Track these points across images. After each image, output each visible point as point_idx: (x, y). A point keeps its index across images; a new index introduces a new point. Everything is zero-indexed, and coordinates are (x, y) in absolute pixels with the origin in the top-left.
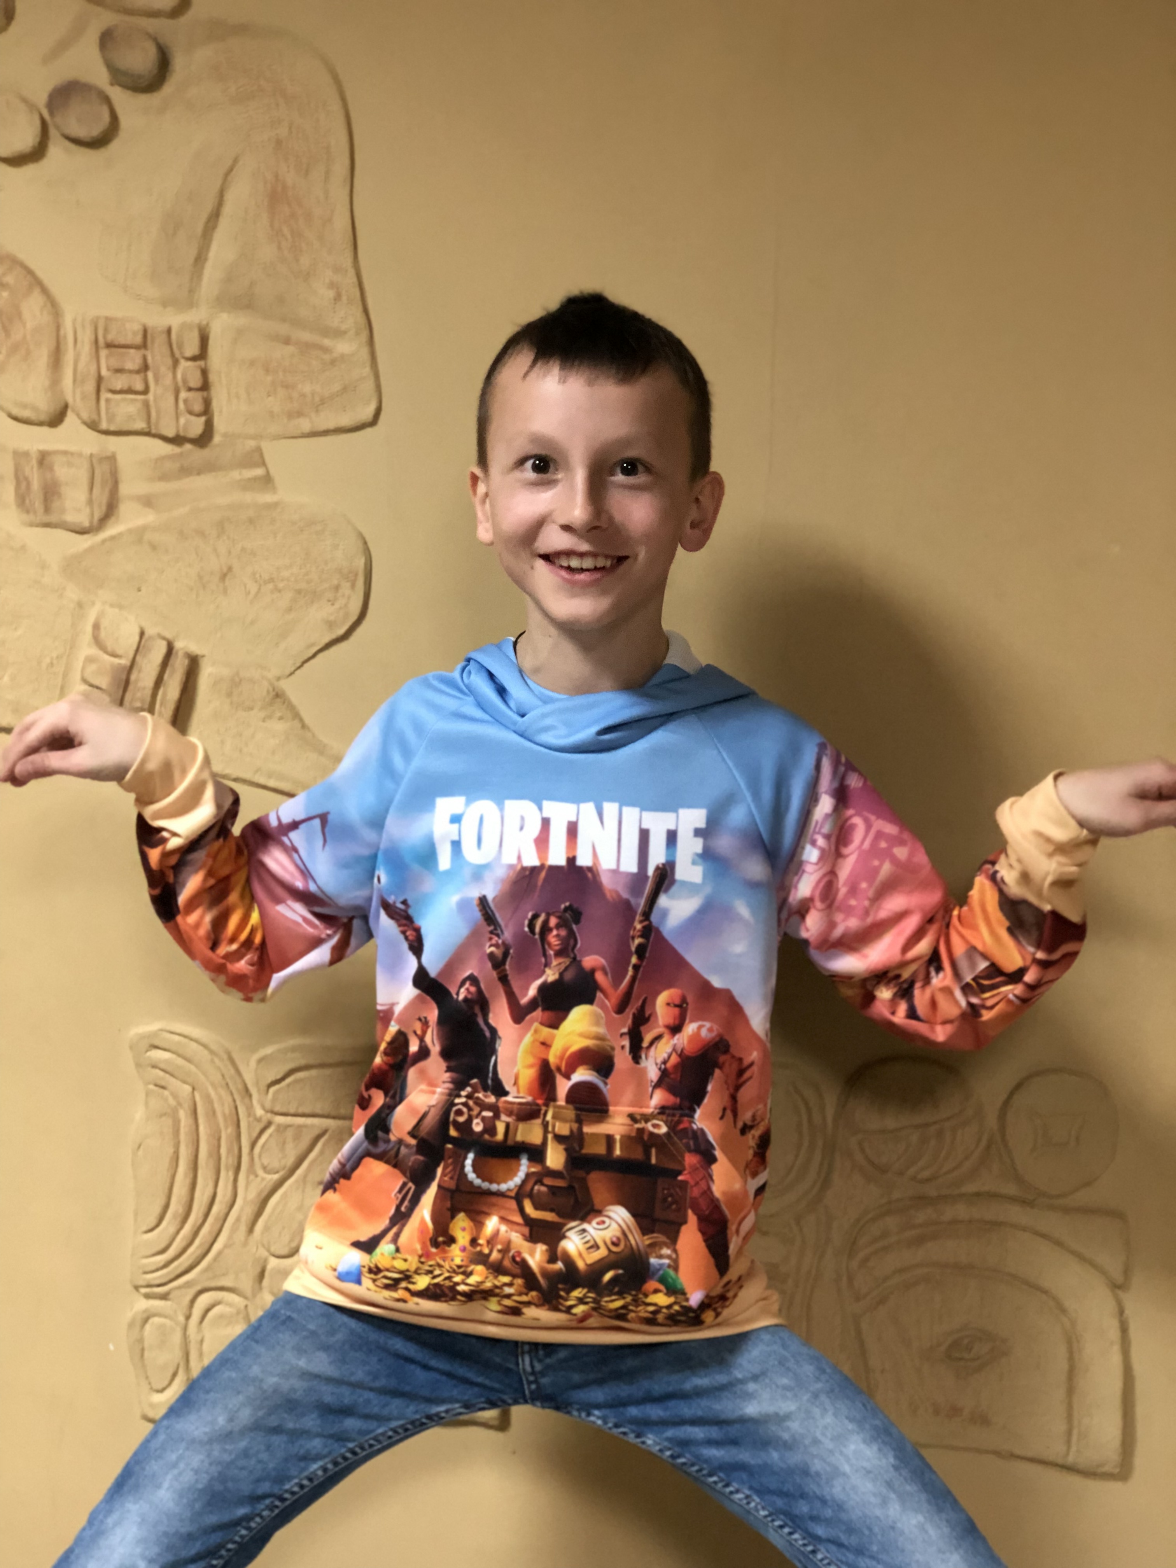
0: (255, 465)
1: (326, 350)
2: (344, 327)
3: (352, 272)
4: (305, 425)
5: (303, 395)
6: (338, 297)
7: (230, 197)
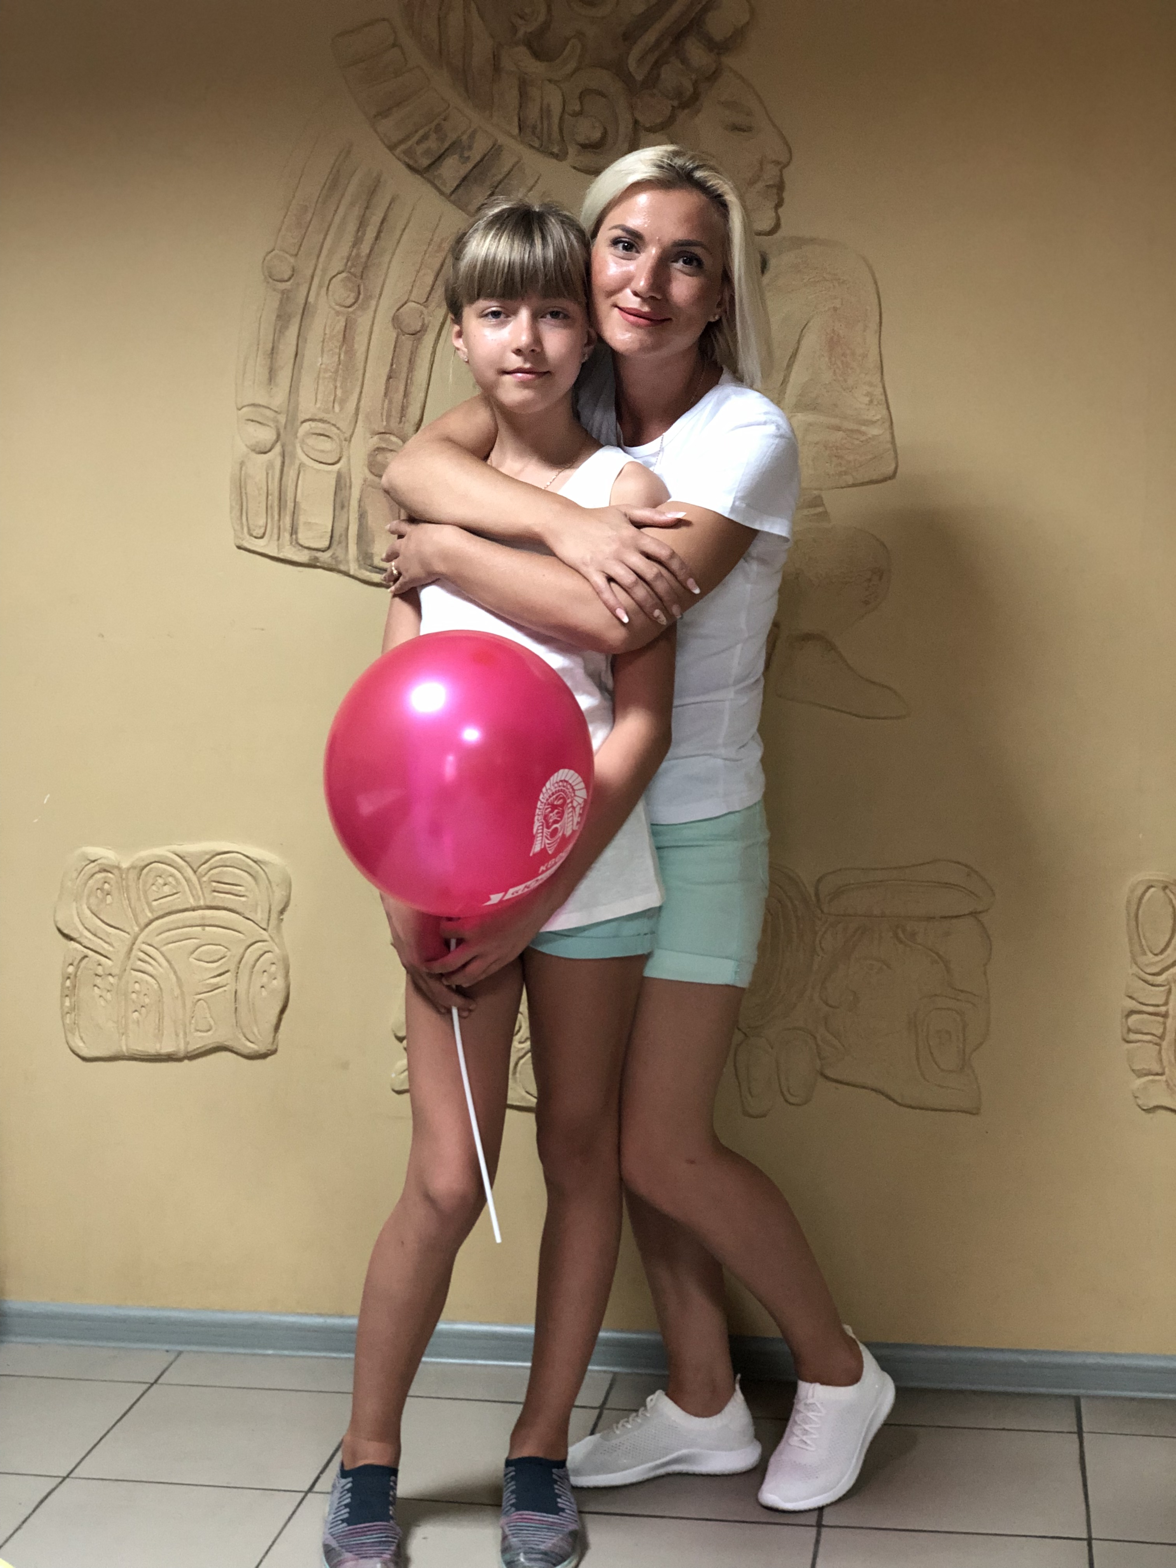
0: (816, 506)
1: (864, 433)
2: (875, 419)
3: (880, 385)
4: (850, 480)
5: (849, 462)
6: (871, 401)
7: (804, 342)
